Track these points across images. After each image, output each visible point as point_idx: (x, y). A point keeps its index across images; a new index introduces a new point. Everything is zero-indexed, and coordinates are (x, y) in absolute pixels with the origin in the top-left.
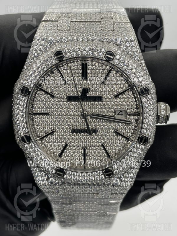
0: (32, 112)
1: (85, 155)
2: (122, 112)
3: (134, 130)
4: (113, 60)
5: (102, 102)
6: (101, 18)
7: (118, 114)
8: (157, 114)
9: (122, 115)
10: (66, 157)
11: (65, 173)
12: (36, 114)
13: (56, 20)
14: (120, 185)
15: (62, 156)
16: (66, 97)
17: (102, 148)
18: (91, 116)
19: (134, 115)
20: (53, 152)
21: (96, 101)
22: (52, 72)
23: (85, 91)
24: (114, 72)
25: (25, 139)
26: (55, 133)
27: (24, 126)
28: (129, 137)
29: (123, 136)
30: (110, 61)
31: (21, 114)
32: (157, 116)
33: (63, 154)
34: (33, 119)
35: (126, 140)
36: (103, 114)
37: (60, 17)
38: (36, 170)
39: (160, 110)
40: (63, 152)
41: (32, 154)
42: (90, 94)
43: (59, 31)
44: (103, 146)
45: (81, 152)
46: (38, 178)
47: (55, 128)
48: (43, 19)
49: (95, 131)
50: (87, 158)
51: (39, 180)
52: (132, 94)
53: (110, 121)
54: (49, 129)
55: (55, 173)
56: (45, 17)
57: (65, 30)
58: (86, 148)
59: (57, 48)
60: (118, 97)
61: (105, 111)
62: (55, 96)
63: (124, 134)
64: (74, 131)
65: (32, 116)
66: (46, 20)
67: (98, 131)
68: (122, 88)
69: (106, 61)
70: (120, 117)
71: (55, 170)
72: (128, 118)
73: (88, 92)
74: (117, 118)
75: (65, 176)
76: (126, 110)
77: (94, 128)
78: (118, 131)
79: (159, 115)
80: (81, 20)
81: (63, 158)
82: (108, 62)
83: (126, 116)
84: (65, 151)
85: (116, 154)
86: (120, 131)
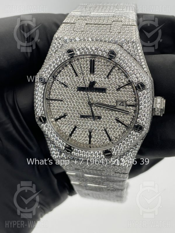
0: (49, 98)
1: (90, 137)
2: (123, 103)
3: (133, 119)
4: (114, 58)
5: (106, 93)
6: (113, 21)
7: (120, 105)
8: (153, 106)
9: (123, 105)
10: (75, 137)
11: (72, 150)
12: (52, 100)
13: (74, 22)
14: (120, 165)
15: (72, 136)
16: (76, 87)
17: (105, 133)
18: (96, 104)
19: (132, 106)
20: (65, 132)
21: (101, 92)
22: (66, 66)
23: (92, 84)
24: (117, 68)
25: (42, 119)
26: (67, 117)
27: (41, 109)
28: (128, 125)
29: (123, 124)
30: (112, 59)
31: (39, 99)
32: (153, 109)
33: (73, 134)
34: (50, 104)
35: (126, 127)
36: (106, 104)
37: (78, 20)
38: (51, 146)
39: (156, 103)
40: (72, 132)
41: (47, 132)
42: (97, 86)
43: (74, 31)
44: (105, 130)
45: (88, 134)
46: (53, 152)
47: (67, 112)
48: (64, 22)
49: (99, 118)
50: (92, 139)
51: (54, 154)
52: (132, 88)
53: (112, 110)
54: (62, 113)
55: (65, 149)
56: (66, 19)
57: (79, 31)
58: (92, 131)
59: (70, 46)
60: (120, 90)
61: (108, 101)
62: (68, 86)
63: (123, 122)
64: (82, 116)
65: (49, 102)
66: (66, 22)
67: (101, 118)
68: (123, 83)
69: (109, 59)
70: (121, 107)
71: (65, 147)
72: (128, 108)
73: (94, 84)
74: (118, 108)
75: (72, 153)
76: (126, 102)
77: (98, 114)
78: (118, 119)
79: (154, 108)
80: (95, 22)
81: (73, 138)
82: (111, 59)
83: (126, 107)
84: (75, 132)
85: (116, 138)
86: (120, 119)
